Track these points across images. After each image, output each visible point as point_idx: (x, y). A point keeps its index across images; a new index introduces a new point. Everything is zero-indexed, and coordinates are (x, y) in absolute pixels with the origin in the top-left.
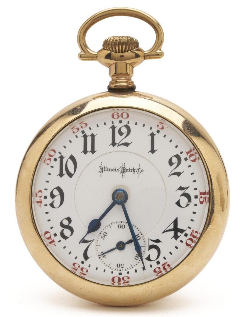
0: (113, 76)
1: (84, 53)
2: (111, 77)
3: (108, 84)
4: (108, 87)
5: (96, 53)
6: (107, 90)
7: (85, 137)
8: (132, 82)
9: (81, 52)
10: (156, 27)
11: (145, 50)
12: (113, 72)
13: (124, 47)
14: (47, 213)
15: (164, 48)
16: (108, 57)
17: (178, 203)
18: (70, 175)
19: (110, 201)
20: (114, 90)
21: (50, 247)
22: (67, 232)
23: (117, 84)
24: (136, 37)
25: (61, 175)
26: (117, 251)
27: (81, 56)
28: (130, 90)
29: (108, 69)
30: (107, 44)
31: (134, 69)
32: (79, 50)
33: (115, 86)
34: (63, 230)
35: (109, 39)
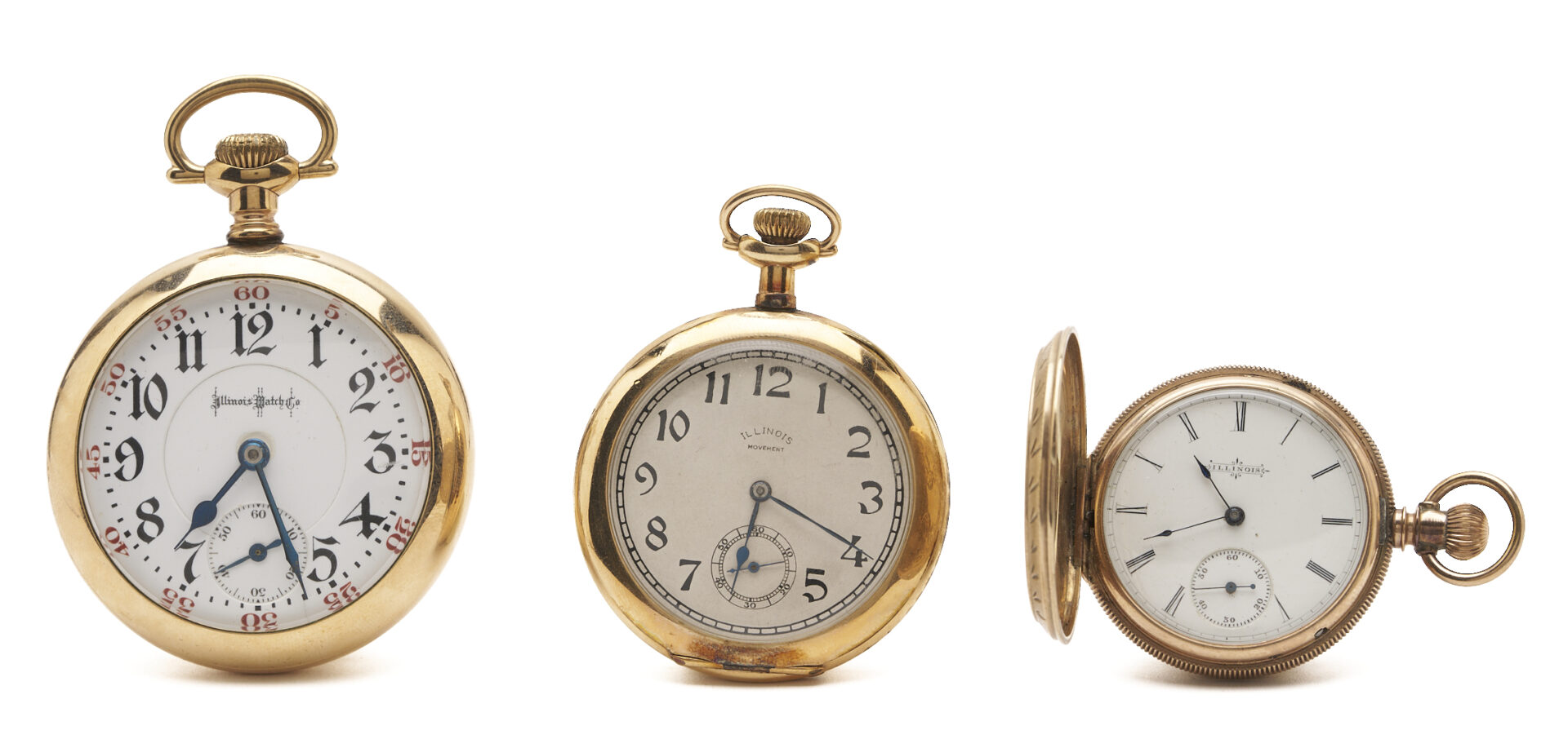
0: (237, 213)
1: (178, 169)
2: (234, 215)
3: (228, 230)
4: (228, 236)
5: (202, 169)
6: (227, 243)
7: (183, 338)
8: (276, 226)
9: (173, 166)
10: (321, 113)
11: (300, 161)
12: (237, 205)
13: (257, 156)
14: (110, 491)
15: (338, 155)
16: (230, 175)
17: (370, 465)
18: (155, 415)
19: (235, 464)
20: (242, 242)
21: (118, 558)
22: (150, 528)
23: (246, 230)
24: (280, 134)
25: (136, 414)
26: (250, 563)
27: (173, 175)
28: (271, 241)
29: (227, 200)
30: (226, 151)
31: (280, 199)
32: (168, 164)
33: (240, 235)
34: (143, 523)
35: (227, 140)
